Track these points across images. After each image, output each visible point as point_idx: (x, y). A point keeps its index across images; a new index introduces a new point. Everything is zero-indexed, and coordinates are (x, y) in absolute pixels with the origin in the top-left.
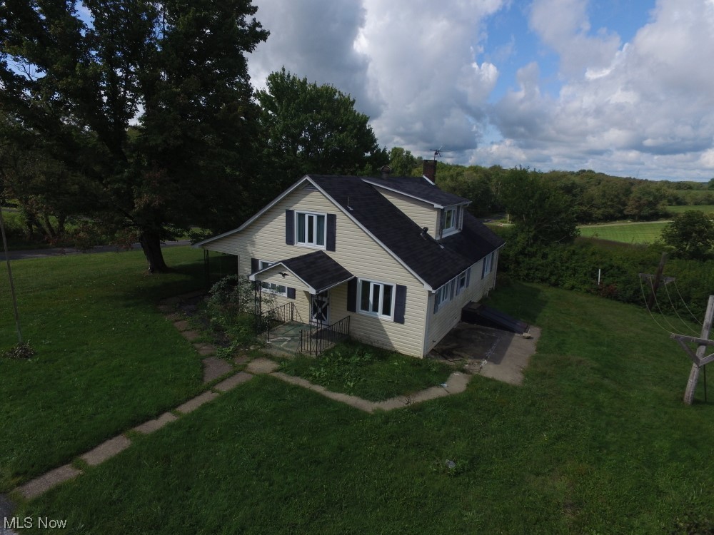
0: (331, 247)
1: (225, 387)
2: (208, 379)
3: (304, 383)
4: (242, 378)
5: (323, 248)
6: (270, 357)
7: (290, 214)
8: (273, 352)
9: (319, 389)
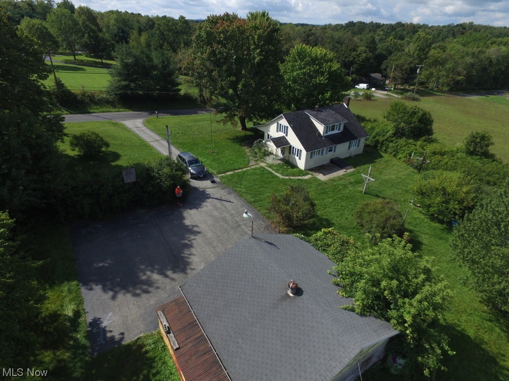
0: (287, 135)
1: (252, 167)
2: (250, 165)
3: (270, 170)
4: (257, 166)
5: (285, 135)
6: (266, 163)
7: (278, 123)
8: (267, 162)
9: (273, 172)
